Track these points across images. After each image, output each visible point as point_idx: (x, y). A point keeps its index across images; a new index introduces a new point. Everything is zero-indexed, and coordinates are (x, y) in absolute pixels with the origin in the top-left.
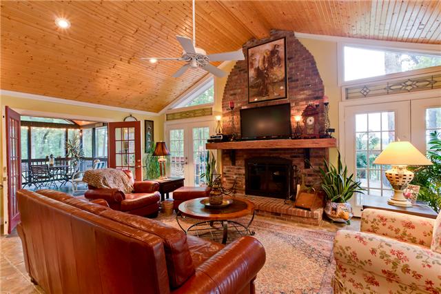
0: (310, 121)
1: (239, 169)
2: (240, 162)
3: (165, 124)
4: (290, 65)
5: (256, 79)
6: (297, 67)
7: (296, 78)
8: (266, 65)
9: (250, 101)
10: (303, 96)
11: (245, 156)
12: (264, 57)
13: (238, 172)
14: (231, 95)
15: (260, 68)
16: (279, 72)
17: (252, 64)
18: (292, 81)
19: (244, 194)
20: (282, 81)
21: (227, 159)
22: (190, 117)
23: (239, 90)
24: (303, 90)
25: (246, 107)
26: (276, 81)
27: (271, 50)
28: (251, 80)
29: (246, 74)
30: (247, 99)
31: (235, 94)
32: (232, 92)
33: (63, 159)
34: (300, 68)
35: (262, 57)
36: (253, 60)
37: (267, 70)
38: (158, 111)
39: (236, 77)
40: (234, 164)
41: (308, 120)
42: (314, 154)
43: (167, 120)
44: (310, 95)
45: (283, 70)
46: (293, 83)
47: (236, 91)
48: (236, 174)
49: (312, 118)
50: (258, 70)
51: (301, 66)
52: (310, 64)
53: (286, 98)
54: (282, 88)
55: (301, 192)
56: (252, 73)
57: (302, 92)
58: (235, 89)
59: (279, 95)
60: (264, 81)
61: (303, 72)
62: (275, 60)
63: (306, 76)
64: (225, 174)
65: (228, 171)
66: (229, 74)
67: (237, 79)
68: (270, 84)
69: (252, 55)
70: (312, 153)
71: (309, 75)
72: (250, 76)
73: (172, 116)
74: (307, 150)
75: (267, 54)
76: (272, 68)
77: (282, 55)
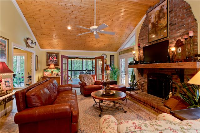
0: (180, 50)
1: (145, 79)
2: (145, 76)
3: (119, 56)
4: (171, 15)
5: (152, 29)
6: (176, 15)
7: (175, 23)
8: (157, 19)
9: (149, 42)
10: (179, 34)
11: (147, 72)
12: (156, 15)
13: (144, 80)
14: (141, 40)
15: (154, 22)
16: (164, 22)
17: (150, 21)
18: (172, 26)
19: (147, 93)
20: (165, 27)
21: (140, 74)
22: (127, 52)
23: (145, 37)
24: (180, 29)
25: (147, 45)
26: (162, 28)
27: (159, 10)
28: (150, 30)
29: (148, 27)
30: (148, 41)
31: (143, 39)
32: (141, 38)
33: (91, 70)
34: (177, 15)
35: (155, 15)
36: (150, 18)
37: (157, 22)
38: (116, 51)
39: (143, 30)
40: (142, 76)
41: (178, 50)
42: (187, 73)
43: (119, 54)
44: (184, 32)
45: (166, 20)
46: (173, 27)
47: (143, 37)
48: (143, 82)
49: (180, 48)
50: (153, 24)
51: (178, 14)
52: (185, 10)
53: (168, 37)
54: (165, 31)
55: (171, 97)
56: (150, 26)
57: (178, 32)
58: (143, 36)
59: (164, 36)
60: (156, 29)
61: (180, 17)
62: (161, 15)
63: (181, 20)
64: (139, 81)
65: (140, 80)
66: (140, 29)
67: (144, 31)
68: (159, 30)
69: (150, 16)
70: (186, 73)
71: (184, 18)
72: (149, 28)
73: (121, 53)
74: (182, 70)
75: (157, 13)
76: (160, 20)
77: (165, 11)
